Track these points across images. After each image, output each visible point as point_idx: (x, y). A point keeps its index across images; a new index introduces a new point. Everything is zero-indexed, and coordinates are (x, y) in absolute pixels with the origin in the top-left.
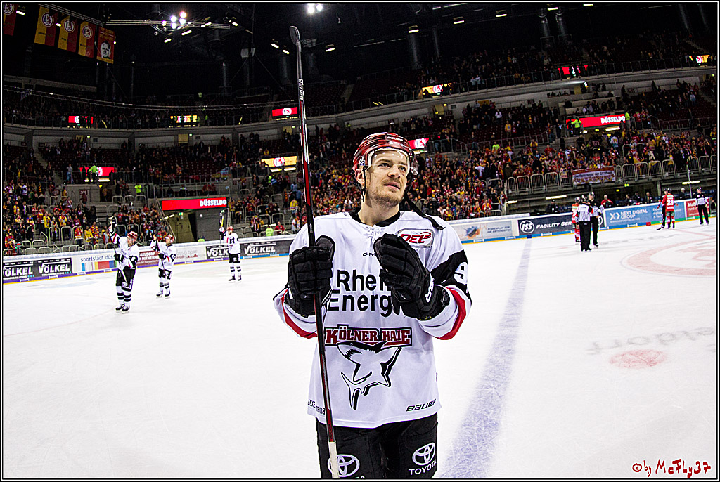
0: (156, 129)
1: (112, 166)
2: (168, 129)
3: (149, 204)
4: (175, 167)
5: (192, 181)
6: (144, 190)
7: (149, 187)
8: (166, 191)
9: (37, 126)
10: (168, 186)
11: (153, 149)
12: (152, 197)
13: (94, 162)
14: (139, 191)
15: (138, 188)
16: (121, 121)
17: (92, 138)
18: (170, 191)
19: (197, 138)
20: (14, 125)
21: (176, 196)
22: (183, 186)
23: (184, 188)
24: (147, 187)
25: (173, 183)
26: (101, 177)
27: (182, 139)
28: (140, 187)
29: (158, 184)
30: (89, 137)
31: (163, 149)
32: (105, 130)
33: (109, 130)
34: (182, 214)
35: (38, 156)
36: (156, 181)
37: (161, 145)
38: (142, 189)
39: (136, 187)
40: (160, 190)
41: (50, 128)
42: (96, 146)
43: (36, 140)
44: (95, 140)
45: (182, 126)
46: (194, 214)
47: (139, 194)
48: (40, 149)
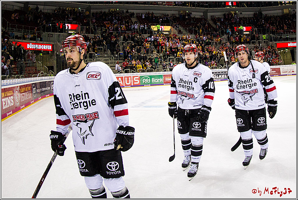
0: (272, 7)
1: (250, 26)
2: (278, 6)
3: (270, 45)
4: (283, 26)
5: (292, 33)
6: (267, 38)
7: (270, 36)
8: (279, 38)
9: (209, 8)
10: (280, 35)
11: (271, 17)
12: (272, 41)
13: (241, 24)
14: (265, 38)
15: (264, 37)
16: (253, 3)
17: (239, 12)
18: (281, 38)
19: (293, 10)
20: (197, 8)
21: (284, 41)
22: (287, 35)
23: (288, 37)
24: (269, 36)
25: (282, 34)
26: (245, 31)
27: (286, 11)
28: (265, 36)
29: (274, 34)
30: (237, 12)
31: (277, 17)
32: (245, 8)
33: (248, 8)
34: (287, 50)
35: (211, 22)
36: (273, 33)
37: (275, 15)
38: (266, 37)
39: (263, 36)
40: (276, 37)
41: (216, 8)
42: (241, 16)
43: (209, 14)
44: (241, 13)
45: (285, 4)
46: (293, 50)
47: (265, 39)
48: (212, 19)
